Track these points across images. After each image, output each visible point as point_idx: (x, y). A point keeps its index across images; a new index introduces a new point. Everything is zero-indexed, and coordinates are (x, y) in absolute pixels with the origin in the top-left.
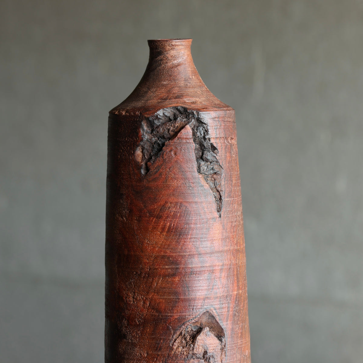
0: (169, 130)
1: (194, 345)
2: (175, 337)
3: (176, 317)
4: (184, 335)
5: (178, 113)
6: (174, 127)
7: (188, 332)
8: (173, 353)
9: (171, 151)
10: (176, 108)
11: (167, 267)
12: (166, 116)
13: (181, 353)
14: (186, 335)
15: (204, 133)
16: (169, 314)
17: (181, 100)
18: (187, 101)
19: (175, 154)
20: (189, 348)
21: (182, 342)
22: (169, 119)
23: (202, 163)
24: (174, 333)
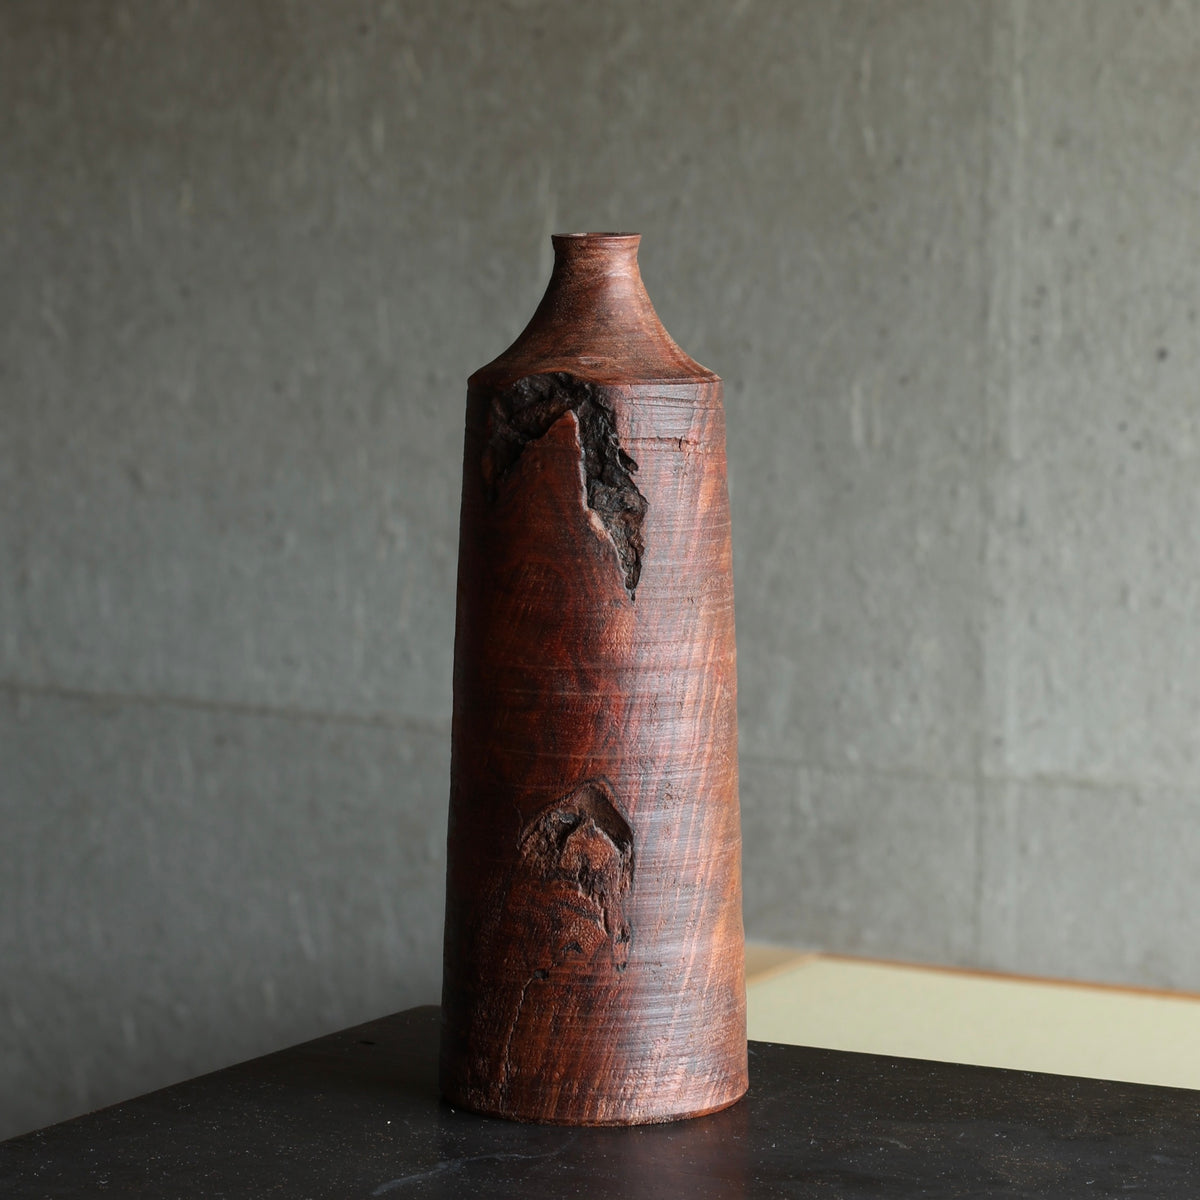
0: (538, 418)
1: (561, 852)
2: (526, 833)
3: (529, 792)
4: (545, 829)
5: (557, 385)
6: (548, 412)
7: (552, 824)
8: (521, 863)
9: (535, 460)
10: (554, 375)
11: (517, 691)
12: (536, 391)
13: (535, 865)
14: (548, 830)
15: (606, 429)
16: (517, 786)
17: (573, 359)
18: (584, 363)
19: (543, 467)
20: (552, 857)
21: (539, 843)
22: (542, 396)
23: (600, 487)
24: (526, 824)
